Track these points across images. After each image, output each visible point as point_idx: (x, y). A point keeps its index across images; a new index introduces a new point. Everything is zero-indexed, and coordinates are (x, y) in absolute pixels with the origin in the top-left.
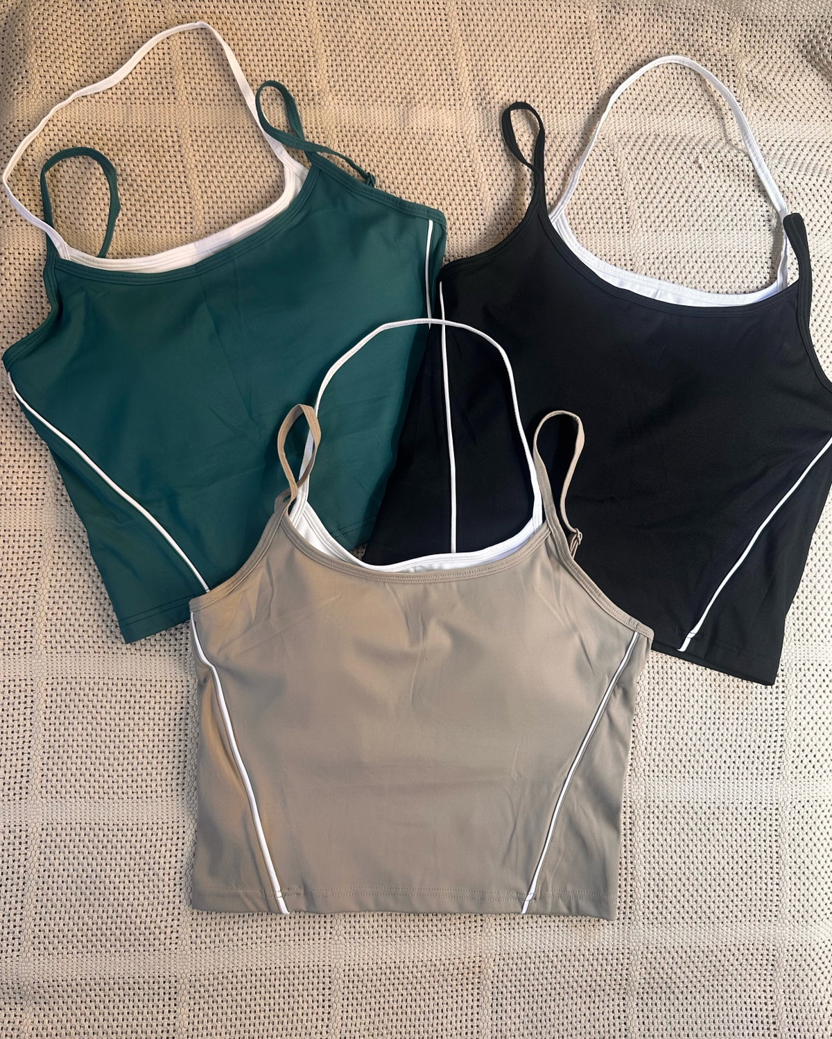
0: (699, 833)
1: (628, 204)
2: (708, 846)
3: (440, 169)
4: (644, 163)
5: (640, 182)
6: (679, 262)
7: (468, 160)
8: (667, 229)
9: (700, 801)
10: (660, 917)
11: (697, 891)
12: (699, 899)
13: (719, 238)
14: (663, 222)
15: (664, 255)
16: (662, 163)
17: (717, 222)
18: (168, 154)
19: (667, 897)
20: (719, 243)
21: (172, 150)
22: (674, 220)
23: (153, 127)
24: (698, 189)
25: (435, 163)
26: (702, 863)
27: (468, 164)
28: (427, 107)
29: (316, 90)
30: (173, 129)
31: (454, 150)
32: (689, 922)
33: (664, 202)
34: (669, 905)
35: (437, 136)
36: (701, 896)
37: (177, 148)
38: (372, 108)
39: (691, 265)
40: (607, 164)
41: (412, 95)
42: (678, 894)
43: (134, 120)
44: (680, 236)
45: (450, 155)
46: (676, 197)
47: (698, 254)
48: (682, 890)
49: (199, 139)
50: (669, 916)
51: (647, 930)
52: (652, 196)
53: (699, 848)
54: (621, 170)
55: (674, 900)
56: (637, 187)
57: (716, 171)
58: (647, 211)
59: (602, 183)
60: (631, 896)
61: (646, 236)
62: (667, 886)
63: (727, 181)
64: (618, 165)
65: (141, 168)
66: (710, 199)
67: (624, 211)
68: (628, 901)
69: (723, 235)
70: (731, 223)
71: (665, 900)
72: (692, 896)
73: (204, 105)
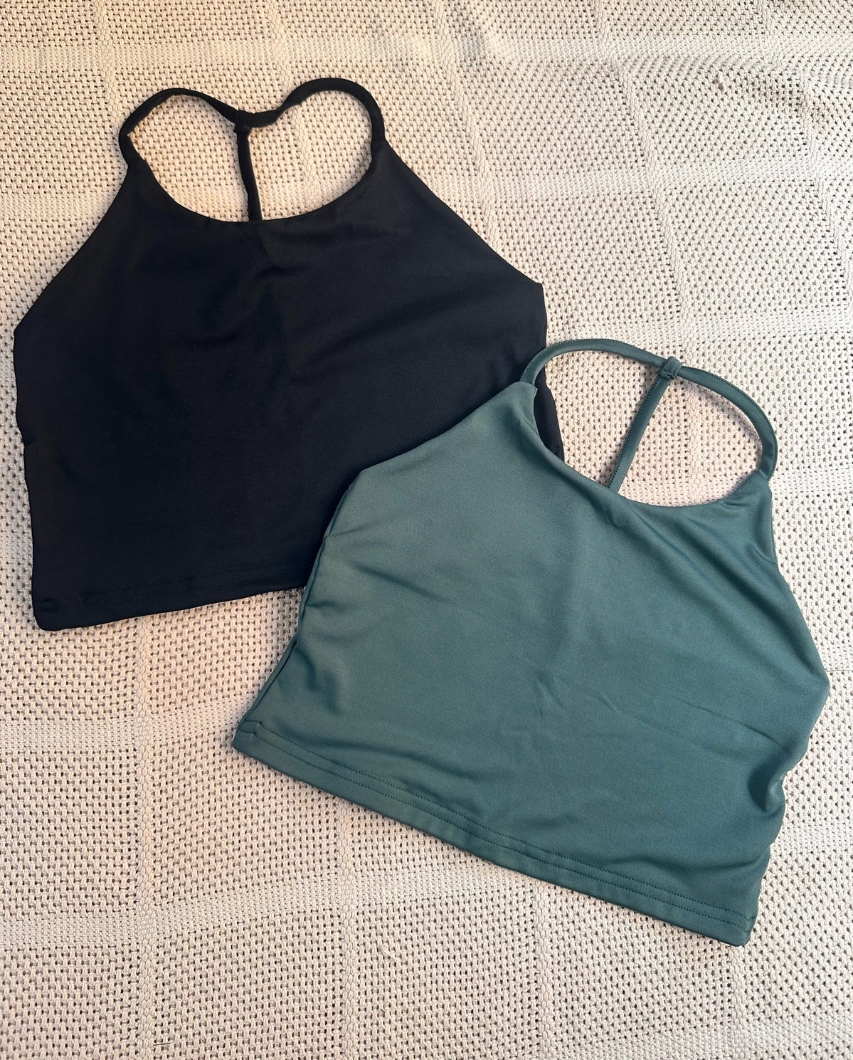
0: (808, 893)
1: (640, 135)
2: (820, 909)
3: (417, 103)
4: (655, 86)
5: (652, 110)
6: (707, 196)
7: (449, 93)
8: (688, 160)
9: (805, 851)
10: (768, 1009)
11: (813, 970)
12: (817, 981)
13: (749, 167)
14: (683, 152)
15: (688, 189)
16: (676, 85)
17: (745, 150)
18: (90, 101)
19: (775, 982)
20: (750, 172)
21: (94, 96)
22: (695, 149)
23: (71, 72)
24: (720, 113)
25: (410, 97)
26: (815, 932)
27: (449, 97)
28: (397, 35)
29: (265, 21)
30: (95, 72)
31: (432, 81)
32: (807, 1014)
33: (682, 130)
34: (780, 993)
35: (411, 66)
36: (818, 977)
37: (100, 94)
38: (331, 39)
39: (721, 198)
40: (611, 91)
41: (378, 23)
42: (790, 978)
43: (49, 64)
44: (704, 167)
45: (428, 86)
46: (695, 124)
47: (728, 186)
48: (794, 971)
49: (127, 83)
50: (780, 1008)
51: (752, 1029)
52: (667, 124)
53: (811, 912)
54: (629, 97)
55: (785, 986)
56: (649, 115)
57: (739, 91)
58: (663, 140)
59: (607, 114)
60: (729, 985)
61: (665, 169)
62: (774, 967)
63: (752, 101)
64: (625, 91)
65: (58, 118)
66: (733, 124)
67: (636, 143)
68: (726, 993)
69: (753, 163)
70: (761, 149)
71: (774, 986)
72: (807, 977)
73: (132, 43)
